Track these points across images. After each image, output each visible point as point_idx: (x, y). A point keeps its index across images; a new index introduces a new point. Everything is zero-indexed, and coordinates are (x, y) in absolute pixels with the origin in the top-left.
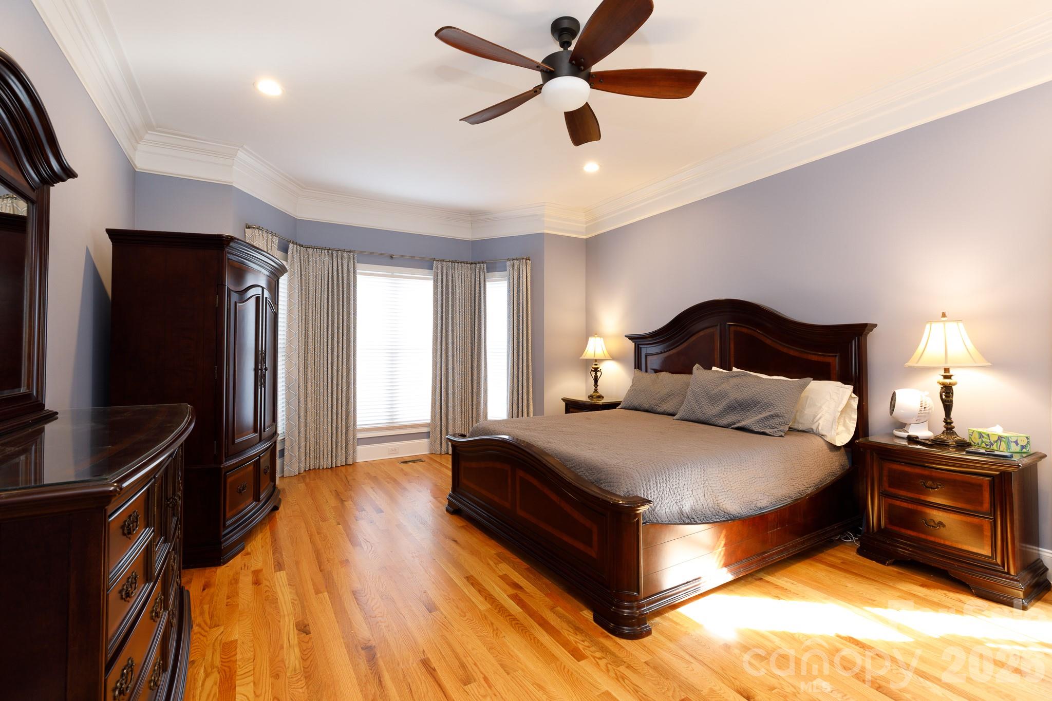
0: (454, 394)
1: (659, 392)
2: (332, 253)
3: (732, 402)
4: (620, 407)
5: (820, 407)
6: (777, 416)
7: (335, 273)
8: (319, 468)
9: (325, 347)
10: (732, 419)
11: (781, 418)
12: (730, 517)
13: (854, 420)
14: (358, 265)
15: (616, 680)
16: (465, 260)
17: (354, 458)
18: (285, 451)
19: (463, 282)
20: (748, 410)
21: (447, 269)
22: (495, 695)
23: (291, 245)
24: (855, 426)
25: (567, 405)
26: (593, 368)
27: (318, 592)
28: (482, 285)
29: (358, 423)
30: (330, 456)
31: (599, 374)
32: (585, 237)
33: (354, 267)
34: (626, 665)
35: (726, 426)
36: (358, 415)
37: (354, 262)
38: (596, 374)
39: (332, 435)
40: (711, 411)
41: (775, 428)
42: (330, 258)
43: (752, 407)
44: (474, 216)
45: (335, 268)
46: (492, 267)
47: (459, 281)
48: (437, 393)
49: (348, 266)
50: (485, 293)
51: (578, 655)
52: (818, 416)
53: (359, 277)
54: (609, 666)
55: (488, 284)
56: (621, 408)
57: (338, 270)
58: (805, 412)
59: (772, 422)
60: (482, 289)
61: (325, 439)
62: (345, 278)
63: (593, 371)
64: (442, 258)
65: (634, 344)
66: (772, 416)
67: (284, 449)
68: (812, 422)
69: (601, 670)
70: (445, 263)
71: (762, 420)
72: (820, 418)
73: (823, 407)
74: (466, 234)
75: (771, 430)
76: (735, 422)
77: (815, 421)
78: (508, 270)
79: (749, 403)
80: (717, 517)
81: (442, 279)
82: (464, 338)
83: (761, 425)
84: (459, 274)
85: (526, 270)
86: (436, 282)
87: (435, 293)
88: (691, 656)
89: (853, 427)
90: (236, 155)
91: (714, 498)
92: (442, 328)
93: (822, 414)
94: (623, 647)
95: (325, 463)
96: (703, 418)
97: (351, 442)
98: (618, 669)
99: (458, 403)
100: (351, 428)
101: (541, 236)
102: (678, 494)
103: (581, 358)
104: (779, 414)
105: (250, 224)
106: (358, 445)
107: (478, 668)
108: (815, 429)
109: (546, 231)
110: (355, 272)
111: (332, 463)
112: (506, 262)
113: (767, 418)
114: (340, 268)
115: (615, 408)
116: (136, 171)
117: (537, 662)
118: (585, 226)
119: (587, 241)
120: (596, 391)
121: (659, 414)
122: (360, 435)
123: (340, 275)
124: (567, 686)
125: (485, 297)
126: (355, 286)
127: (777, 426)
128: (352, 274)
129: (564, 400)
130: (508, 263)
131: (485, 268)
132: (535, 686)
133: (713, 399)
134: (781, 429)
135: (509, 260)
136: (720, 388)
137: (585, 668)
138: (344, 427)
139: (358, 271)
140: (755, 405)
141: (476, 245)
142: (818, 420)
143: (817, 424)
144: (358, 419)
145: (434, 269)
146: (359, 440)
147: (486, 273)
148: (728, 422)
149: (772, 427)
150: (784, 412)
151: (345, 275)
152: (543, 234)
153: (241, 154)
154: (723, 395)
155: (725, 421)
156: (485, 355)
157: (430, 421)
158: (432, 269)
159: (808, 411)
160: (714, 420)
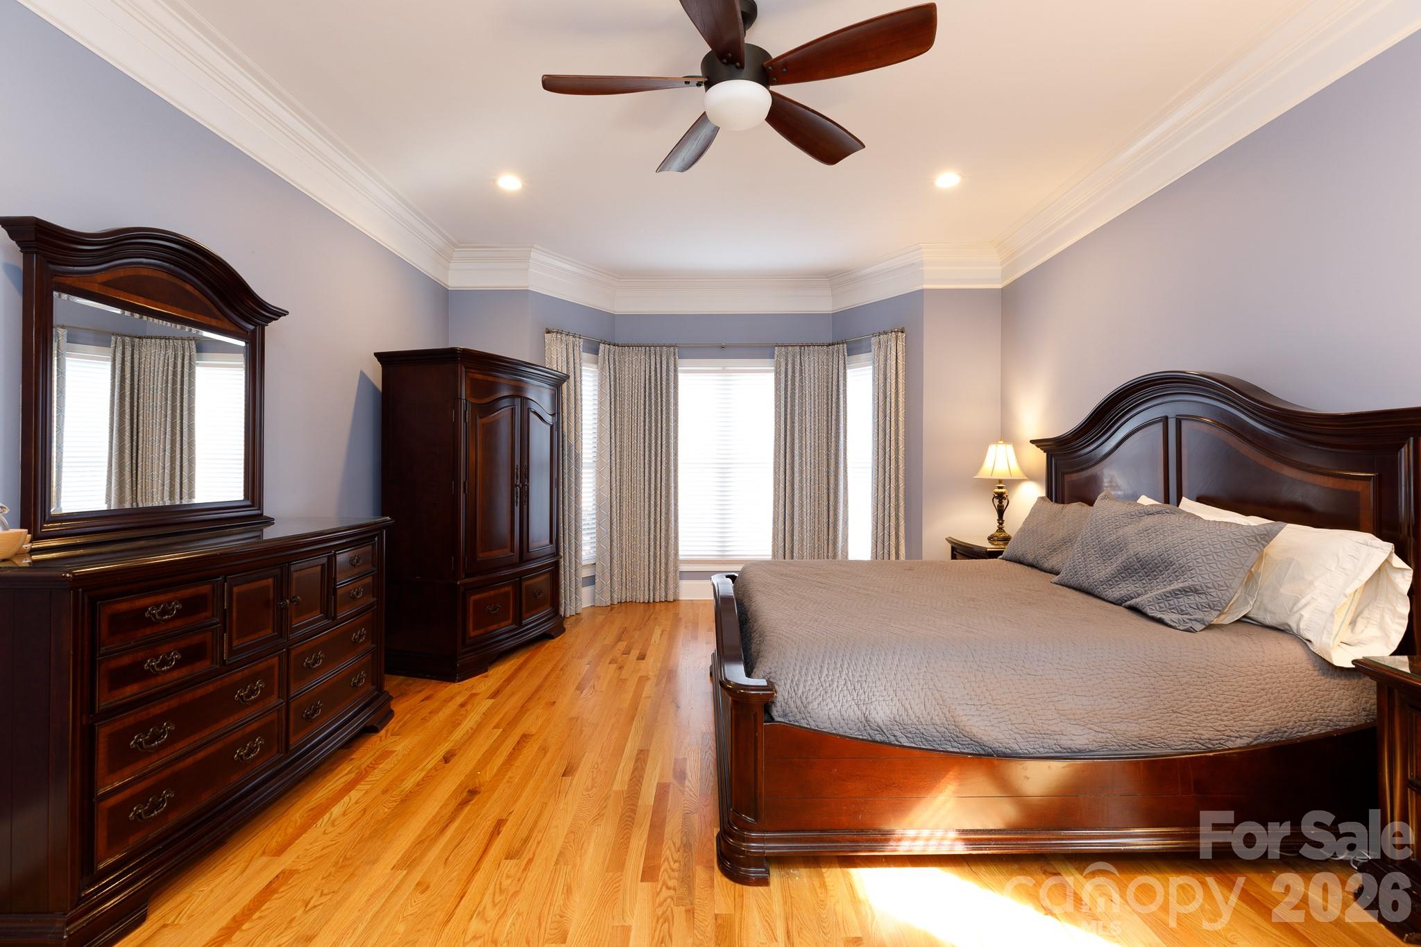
0: (802, 523)
1: (1052, 535)
2: (650, 351)
3: (1130, 560)
4: (1000, 557)
5: (1311, 583)
6: (1196, 591)
7: (653, 373)
8: (635, 602)
9: (642, 461)
10: (1128, 591)
11: (1203, 596)
12: (984, 751)
13: (1401, 617)
14: (680, 361)
15: (656, 918)
16: (821, 342)
17: (676, 593)
18: (596, 577)
19: (816, 372)
20: (1155, 576)
21: (794, 356)
22: (519, 880)
23: (602, 346)
24: (1403, 630)
25: (953, 549)
26: (996, 493)
27: (496, 727)
28: (841, 374)
29: (680, 553)
30: (647, 588)
31: (1005, 503)
32: (999, 286)
33: (675, 364)
34: (689, 907)
35: (1118, 603)
36: (680, 543)
37: (675, 358)
38: (1000, 502)
39: (649, 564)
40: (1099, 572)
41: (1187, 614)
42: (647, 356)
43: (1161, 571)
44: (835, 278)
45: (653, 368)
46: (854, 347)
47: (809, 370)
48: (780, 521)
49: (668, 363)
50: (845, 385)
51: (649, 873)
52: (1303, 601)
53: (681, 377)
54: (669, 900)
55: (848, 371)
56: (1002, 559)
57: (656, 368)
58: (1282, 591)
59: (1184, 601)
60: (841, 379)
61: (642, 569)
62: (664, 379)
63: (997, 498)
64: (786, 343)
65: (1045, 454)
66: (1185, 591)
67: (594, 576)
68: (1291, 611)
69: (654, 902)
70: (790, 348)
71: (1166, 597)
72: (1306, 605)
73: (1316, 583)
74: (822, 304)
75: (1175, 617)
76: (1132, 595)
77: (1295, 609)
78: (873, 350)
79: (1156, 564)
80: (955, 744)
81: (786, 370)
82: (817, 448)
83: (1162, 605)
84: (810, 362)
85: (895, 346)
86: (777, 374)
87: (777, 390)
88: (788, 932)
89: (1397, 631)
90: (530, 257)
91: (946, 711)
92: (786, 436)
93: (1313, 598)
94: (712, 886)
95: (642, 596)
96: (1085, 585)
97: (671, 575)
98: (674, 908)
99: (807, 536)
100: (671, 558)
101: (920, 293)
102: (861, 691)
103: (975, 477)
104: (1198, 587)
105: (550, 328)
106: (680, 579)
107: (537, 847)
108: (1294, 626)
109: (925, 286)
110: (676, 371)
111: (649, 597)
112: (870, 339)
113: (1175, 594)
114: (658, 366)
115: (996, 558)
116: (448, 290)
117: (598, 864)
118: (1000, 268)
119: (1003, 291)
120: (1000, 529)
121: (1045, 571)
122: (683, 568)
123: (659, 375)
124: (596, 902)
125: (845, 391)
126: (676, 387)
127: (1190, 610)
128: (672, 374)
129: (950, 540)
130: (874, 340)
131: (846, 350)
132: (565, 887)
133: (1106, 552)
134: (1195, 616)
135: (874, 335)
136: (1120, 532)
137: (639, 891)
138: (663, 556)
139: (679, 368)
140: (1166, 568)
141: (840, 319)
142: (1301, 609)
143: (1297, 616)
144: (680, 548)
145: (776, 356)
146: (684, 574)
147: (846, 357)
148: (1121, 594)
149: (1182, 611)
150: (1209, 585)
151: (664, 375)
152: (922, 291)
153: (534, 255)
154: (1120, 546)
155: (1115, 593)
156: (845, 471)
157: (770, 557)
158: (774, 358)
159: (1286, 590)
160: (1099, 590)
